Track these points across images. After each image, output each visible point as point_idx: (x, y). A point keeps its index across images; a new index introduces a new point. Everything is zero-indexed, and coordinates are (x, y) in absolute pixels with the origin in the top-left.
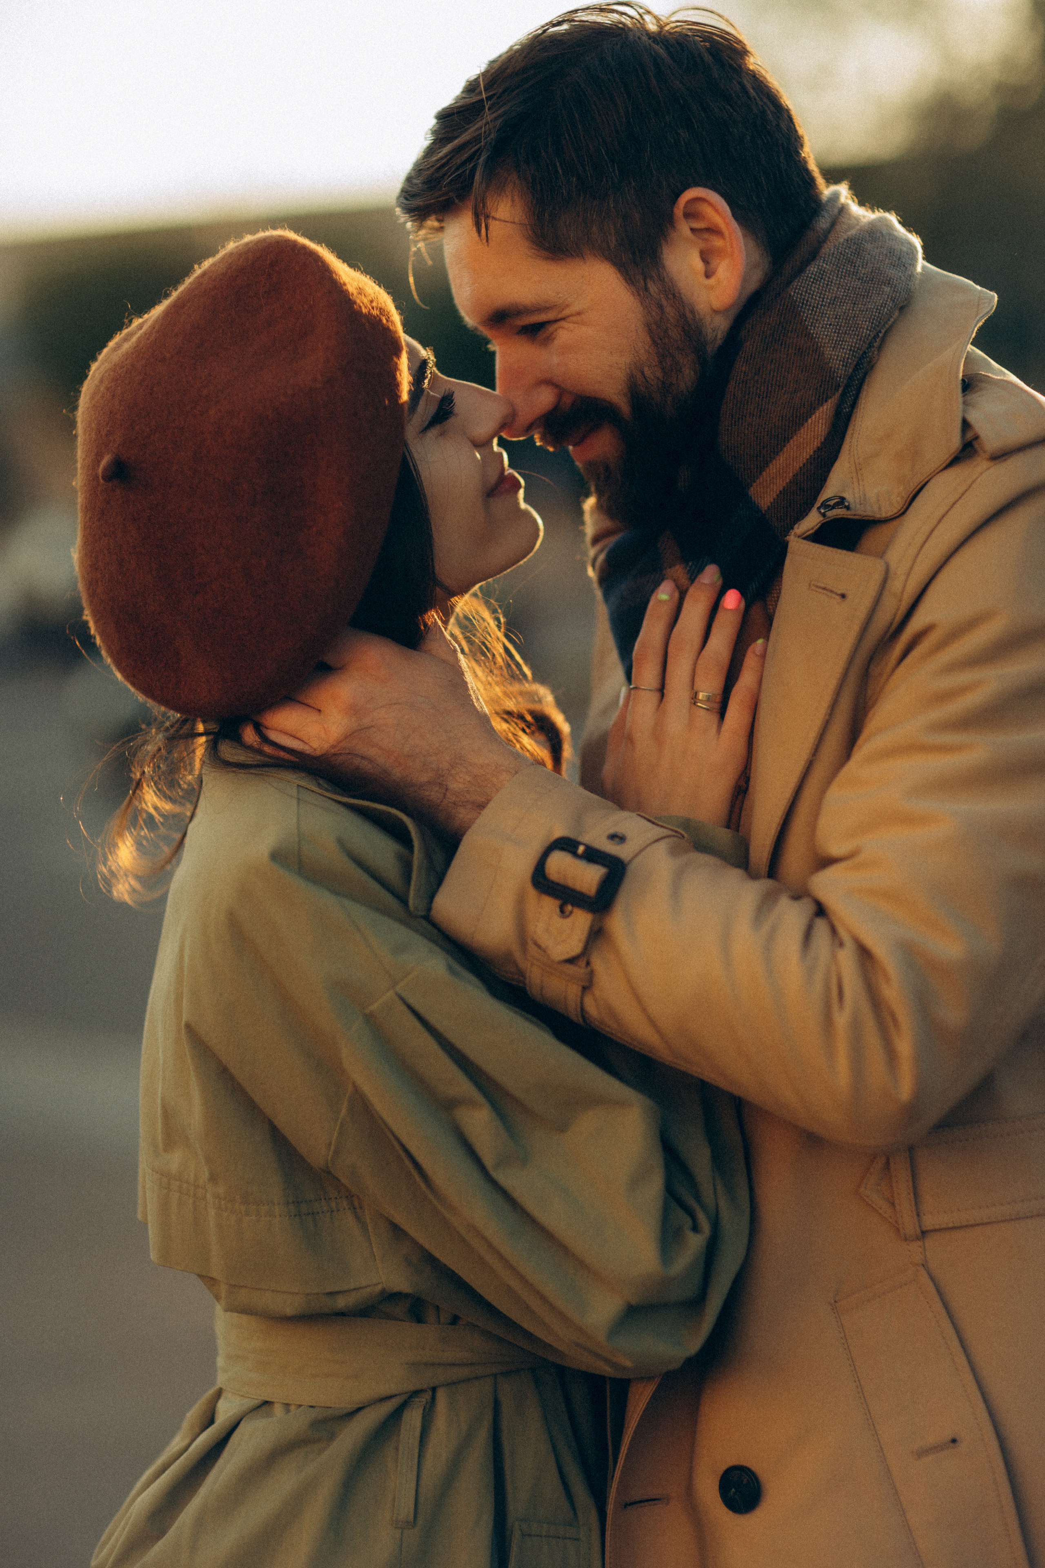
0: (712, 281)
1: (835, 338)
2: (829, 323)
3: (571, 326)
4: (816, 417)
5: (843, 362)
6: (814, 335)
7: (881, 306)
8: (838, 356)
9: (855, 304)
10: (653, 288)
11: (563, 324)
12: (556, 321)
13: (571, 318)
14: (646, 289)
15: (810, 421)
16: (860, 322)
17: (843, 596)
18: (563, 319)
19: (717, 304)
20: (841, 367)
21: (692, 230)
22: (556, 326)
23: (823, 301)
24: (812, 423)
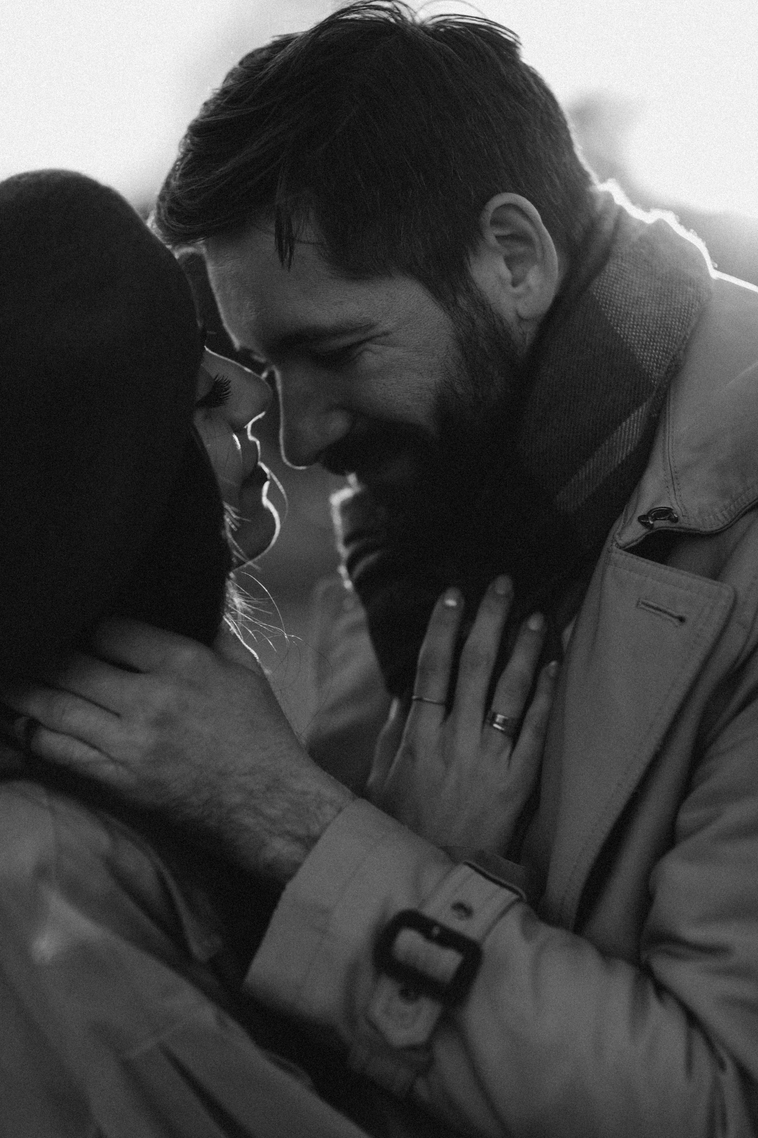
0: (520, 289)
1: (645, 339)
2: (635, 323)
3: (378, 348)
4: (630, 421)
5: (657, 364)
6: (622, 336)
7: (689, 306)
8: (651, 357)
9: (660, 304)
10: (462, 302)
11: (369, 345)
12: (361, 343)
13: (378, 339)
14: (455, 303)
15: (624, 424)
16: (670, 322)
17: (682, 620)
18: (369, 340)
19: (525, 311)
20: (655, 368)
21: (497, 237)
22: (361, 348)
23: (626, 301)
24: (626, 427)
